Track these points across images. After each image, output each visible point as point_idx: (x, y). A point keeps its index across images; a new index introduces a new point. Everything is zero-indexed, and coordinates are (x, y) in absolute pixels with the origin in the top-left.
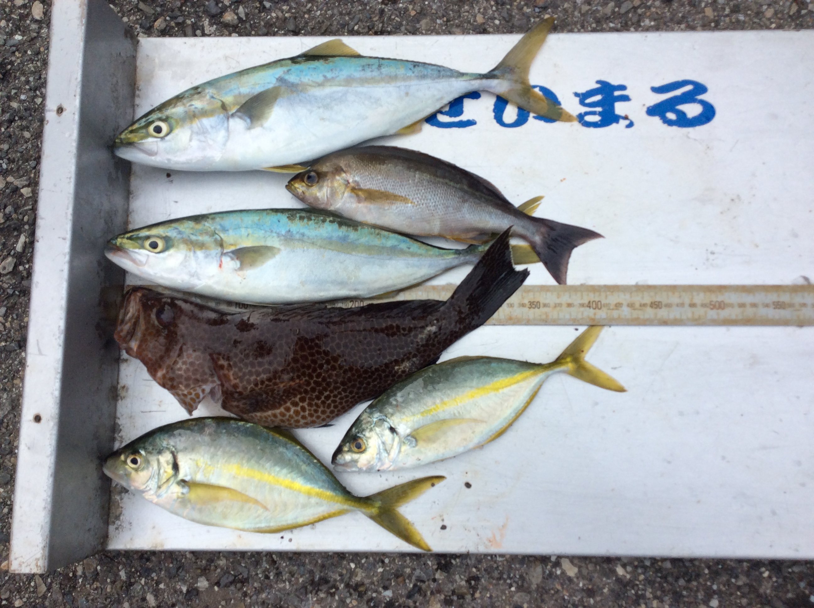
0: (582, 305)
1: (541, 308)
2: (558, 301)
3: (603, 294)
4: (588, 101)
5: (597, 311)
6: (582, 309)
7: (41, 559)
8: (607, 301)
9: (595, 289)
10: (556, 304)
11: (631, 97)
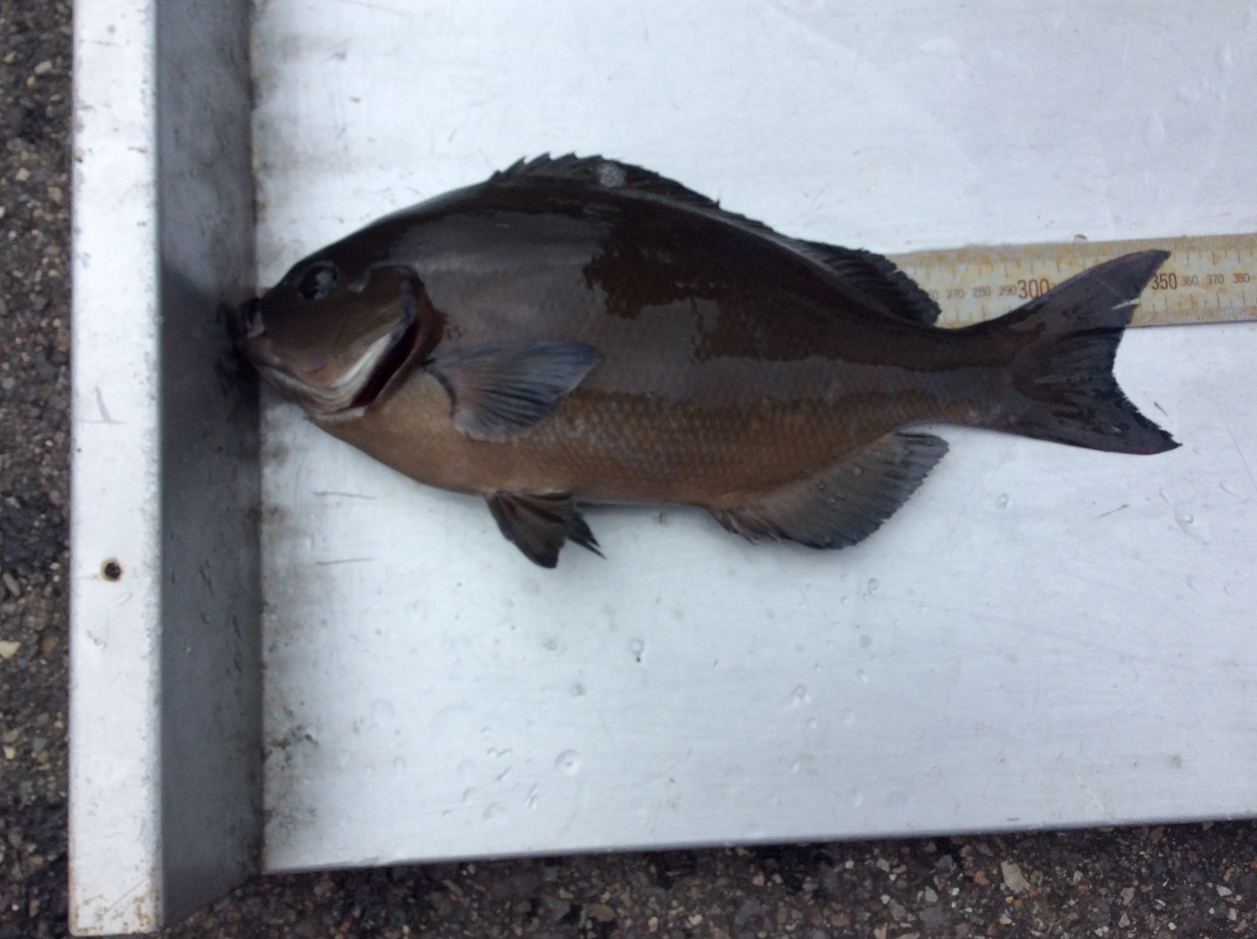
1: (1180, 288)
2: (1215, 270)
7: (147, 900)
10: (1210, 277)
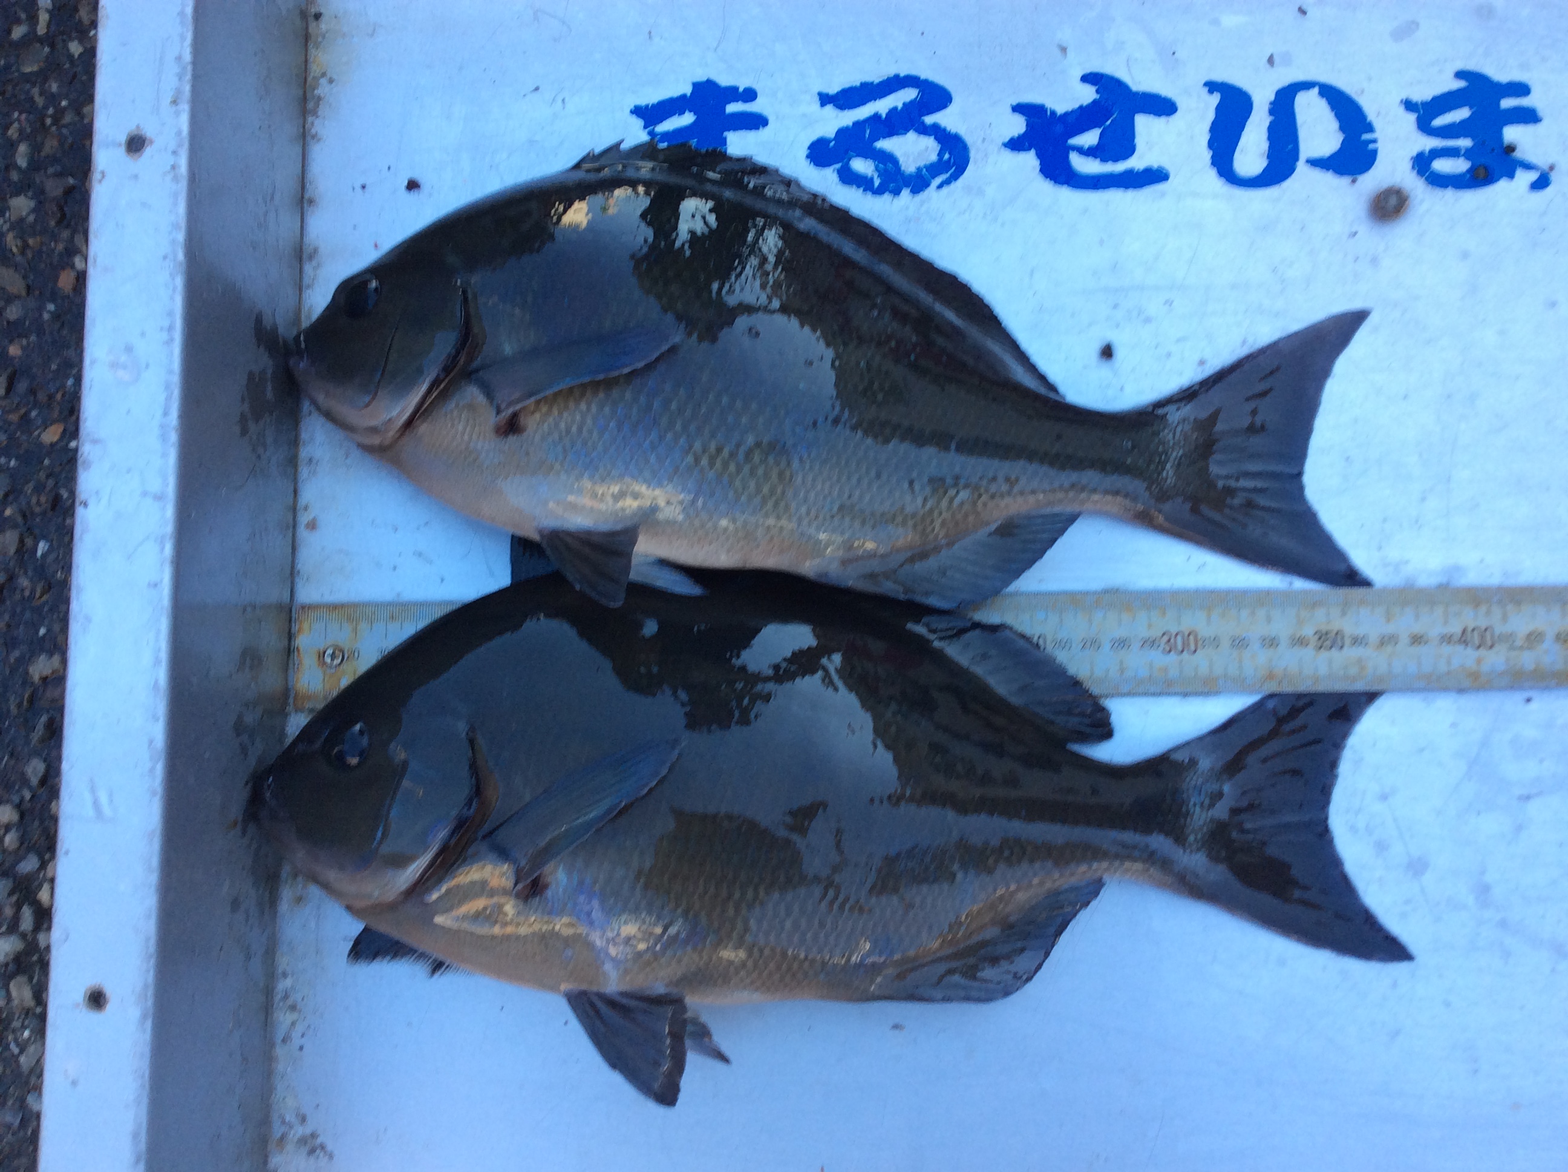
0: (1447, 639)
1: (1345, 648)
2: (1390, 629)
3: (1497, 611)
4: (1439, 122)
5: (1482, 652)
6: (1446, 649)
8: (1507, 629)
9: (1477, 596)
10: (1382, 637)
11: (1541, 113)
